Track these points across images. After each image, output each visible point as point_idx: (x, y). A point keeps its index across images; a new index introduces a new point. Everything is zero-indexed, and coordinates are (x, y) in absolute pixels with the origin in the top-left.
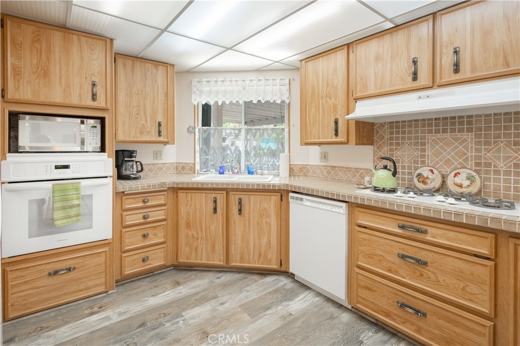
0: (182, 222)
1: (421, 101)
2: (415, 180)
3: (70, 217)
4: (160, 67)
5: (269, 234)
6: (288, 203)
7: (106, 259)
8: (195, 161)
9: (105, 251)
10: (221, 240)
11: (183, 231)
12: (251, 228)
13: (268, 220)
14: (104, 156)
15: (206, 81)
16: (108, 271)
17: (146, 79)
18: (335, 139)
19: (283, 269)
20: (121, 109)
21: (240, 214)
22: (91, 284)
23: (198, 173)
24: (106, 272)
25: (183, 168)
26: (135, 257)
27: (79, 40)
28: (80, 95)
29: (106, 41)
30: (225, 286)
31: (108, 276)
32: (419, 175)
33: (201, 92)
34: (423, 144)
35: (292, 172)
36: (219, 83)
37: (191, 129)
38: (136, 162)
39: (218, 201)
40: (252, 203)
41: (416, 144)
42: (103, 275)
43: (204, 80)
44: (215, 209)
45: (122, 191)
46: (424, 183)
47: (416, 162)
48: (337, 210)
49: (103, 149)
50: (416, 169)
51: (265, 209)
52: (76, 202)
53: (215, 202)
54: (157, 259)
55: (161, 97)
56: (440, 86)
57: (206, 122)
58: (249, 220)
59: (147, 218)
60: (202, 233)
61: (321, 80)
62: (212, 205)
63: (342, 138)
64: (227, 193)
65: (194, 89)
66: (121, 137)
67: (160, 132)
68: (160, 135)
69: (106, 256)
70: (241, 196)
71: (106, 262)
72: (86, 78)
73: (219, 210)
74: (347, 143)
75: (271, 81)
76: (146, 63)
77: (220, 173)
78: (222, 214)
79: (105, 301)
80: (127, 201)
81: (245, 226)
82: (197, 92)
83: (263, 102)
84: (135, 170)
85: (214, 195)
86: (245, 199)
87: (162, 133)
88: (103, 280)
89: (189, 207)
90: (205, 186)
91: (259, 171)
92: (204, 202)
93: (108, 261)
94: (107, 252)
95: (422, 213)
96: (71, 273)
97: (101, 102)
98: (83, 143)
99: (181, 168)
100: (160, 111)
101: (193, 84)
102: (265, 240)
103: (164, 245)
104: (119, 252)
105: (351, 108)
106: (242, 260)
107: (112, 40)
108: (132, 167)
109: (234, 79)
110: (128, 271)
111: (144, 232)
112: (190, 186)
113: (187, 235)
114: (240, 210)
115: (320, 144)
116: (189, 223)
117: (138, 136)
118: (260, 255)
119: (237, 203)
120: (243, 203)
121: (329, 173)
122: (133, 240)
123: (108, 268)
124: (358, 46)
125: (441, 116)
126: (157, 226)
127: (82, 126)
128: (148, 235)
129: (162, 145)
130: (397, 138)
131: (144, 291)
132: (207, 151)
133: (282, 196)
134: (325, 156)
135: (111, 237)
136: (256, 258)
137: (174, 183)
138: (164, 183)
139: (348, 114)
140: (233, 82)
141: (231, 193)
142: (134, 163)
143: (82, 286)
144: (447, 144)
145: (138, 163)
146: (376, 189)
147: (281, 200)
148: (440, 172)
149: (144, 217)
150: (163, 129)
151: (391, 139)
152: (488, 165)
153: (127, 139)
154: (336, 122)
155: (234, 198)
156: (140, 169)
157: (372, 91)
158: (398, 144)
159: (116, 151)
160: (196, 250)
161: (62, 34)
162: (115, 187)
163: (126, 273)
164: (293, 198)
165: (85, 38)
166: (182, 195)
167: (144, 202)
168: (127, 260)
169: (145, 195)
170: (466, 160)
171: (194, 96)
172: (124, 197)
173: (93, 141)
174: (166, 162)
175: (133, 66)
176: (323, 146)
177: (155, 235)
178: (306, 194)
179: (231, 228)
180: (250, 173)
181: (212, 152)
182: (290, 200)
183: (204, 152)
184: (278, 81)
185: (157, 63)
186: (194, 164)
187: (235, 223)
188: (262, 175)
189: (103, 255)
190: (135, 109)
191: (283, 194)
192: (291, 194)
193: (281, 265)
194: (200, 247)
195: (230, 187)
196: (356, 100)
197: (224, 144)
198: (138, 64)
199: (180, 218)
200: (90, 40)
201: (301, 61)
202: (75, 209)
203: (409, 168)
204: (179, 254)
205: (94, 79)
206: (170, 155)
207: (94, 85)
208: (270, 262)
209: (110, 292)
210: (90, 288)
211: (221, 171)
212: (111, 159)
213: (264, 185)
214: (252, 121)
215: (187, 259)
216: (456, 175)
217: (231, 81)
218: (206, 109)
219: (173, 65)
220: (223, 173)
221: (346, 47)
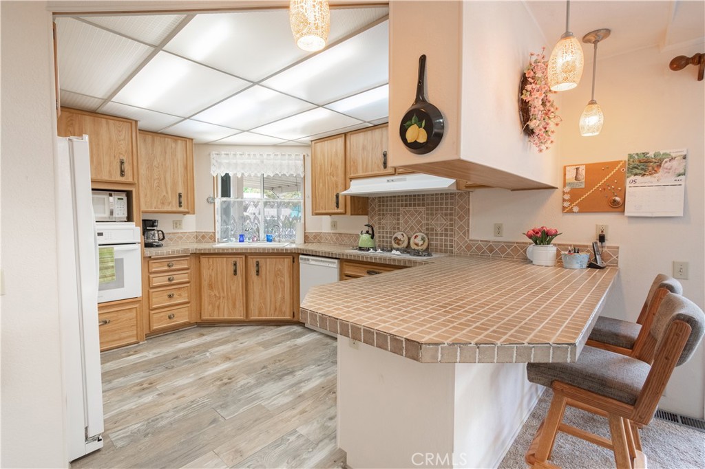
0: (205, 284)
1: (389, 184)
2: (393, 242)
3: (106, 277)
4: (179, 141)
5: (283, 291)
6: (299, 263)
7: (137, 314)
8: (215, 230)
9: (136, 308)
10: (241, 297)
11: (206, 292)
12: (268, 286)
13: (282, 279)
14: (132, 225)
15: (225, 154)
16: (138, 325)
17: (166, 153)
18: (336, 211)
19: (295, 319)
20: (143, 182)
21: (258, 275)
22: (124, 335)
23: (218, 242)
24: (137, 325)
25: (203, 237)
26: (162, 314)
27: (107, 123)
28: (110, 171)
29: (131, 123)
30: (244, 334)
31: (139, 329)
32: (396, 238)
33: (220, 164)
34: (398, 215)
35: (306, 239)
36: (238, 156)
37: (210, 200)
38: (158, 231)
39: (238, 264)
40: (268, 265)
41: (394, 215)
42: (135, 328)
43: (223, 152)
44: (235, 271)
45: (149, 255)
46: (398, 244)
47: (394, 228)
48: (332, 265)
49: (129, 219)
50: (394, 233)
51: (279, 270)
52: (111, 264)
53: (235, 265)
54: (182, 317)
55: (181, 169)
56: (399, 174)
57: (226, 192)
58: (266, 280)
59: (173, 280)
60: (224, 293)
61: (326, 161)
62: (232, 268)
63: (341, 210)
64: (246, 257)
65: (213, 161)
66: (143, 208)
67: (180, 203)
68: (180, 206)
69: (137, 312)
70: (258, 260)
71: (137, 316)
72: (115, 157)
73: (238, 272)
74: (345, 213)
75: (287, 157)
76: (165, 137)
77: (240, 241)
78: (242, 276)
79: (138, 348)
80: (154, 265)
81: (262, 286)
82: (216, 164)
83: (280, 175)
84: (157, 238)
85: (234, 259)
86: (262, 262)
87: (182, 204)
88: (135, 332)
89: (211, 270)
90: (225, 251)
91: (277, 239)
92: (225, 265)
93: (139, 317)
94: (138, 309)
95: (378, 261)
96: (106, 325)
97: (128, 178)
98: (112, 213)
99: (200, 237)
100: (180, 183)
101: (212, 157)
102: (280, 296)
103: (189, 305)
104: (148, 311)
105: (347, 185)
106: (260, 314)
107: (136, 121)
108: (154, 235)
109: (252, 153)
110: (156, 326)
111: (170, 293)
112: (212, 252)
113: (210, 295)
114: (258, 272)
115: (330, 214)
116: (211, 284)
117: (160, 206)
118: (276, 309)
119: (255, 265)
120: (260, 265)
121: (337, 239)
122: (159, 300)
123: (139, 322)
124: (352, 136)
125: (408, 194)
126: (181, 288)
127: (111, 198)
128: (173, 295)
129: (181, 215)
130: (383, 210)
131: (172, 341)
132: (227, 221)
133: (294, 259)
134: (334, 225)
135: (141, 295)
136: (272, 312)
137: (196, 249)
138: (187, 249)
139: (346, 190)
140: (252, 156)
141: (249, 257)
142: (156, 232)
143: (117, 337)
144: (412, 215)
145: (160, 232)
146: (361, 249)
147: (294, 262)
148: (407, 235)
149: (170, 280)
150: (183, 200)
151: (379, 210)
152: (432, 230)
153: (149, 209)
154: (337, 197)
155: (252, 262)
156: (161, 237)
157: (360, 174)
158: (383, 215)
159: (143, 220)
160: (218, 307)
161: (92, 118)
162: (143, 253)
163: (154, 328)
164: (302, 259)
165: (113, 121)
166: (204, 260)
167: (169, 266)
168: (155, 316)
169: (170, 259)
170: (421, 226)
171: (213, 168)
172: (151, 262)
173: (121, 211)
174: (185, 231)
175: (153, 140)
176: (333, 216)
177: (180, 295)
178: (313, 256)
179: (250, 286)
180: (269, 240)
181: (232, 221)
182: (300, 261)
183: (225, 222)
184: (293, 157)
185: (176, 138)
186: (214, 233)
187: (253, 283)
188: (279, 242)
189: (134, 311)
190: (156, 181)
191: (294, 256)
192: (301, 256)
193: (294, 316)
194: (222, 306)
195: (249, 251)
196: (351, 179)
197: (245, 214)
198: (157, 139)
199: (203, 280)
200: (117, 122)
201: (312, 141)
202: (110, 270)
203: (390, 233)
204: (203, 313)
205: (122, 157)
206: (190, 224)
207: (122, 163)
208: (284, 314)
209: (141, 343)
210: (124, 338)
211: (241, 239)
212: (139, 228)
213: (278, 250)
214: (280, 187)
215: (210, 316)
216: (415, 237)
217: (249, 155)
218: (226, 180)
219: (192, 139)
220: (243, 241)
221: (343, 136)
